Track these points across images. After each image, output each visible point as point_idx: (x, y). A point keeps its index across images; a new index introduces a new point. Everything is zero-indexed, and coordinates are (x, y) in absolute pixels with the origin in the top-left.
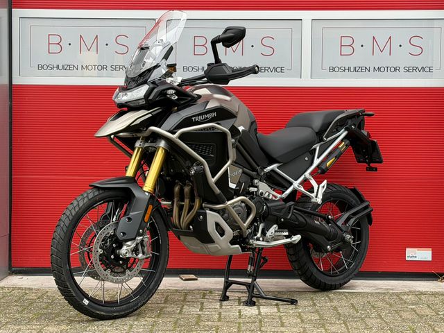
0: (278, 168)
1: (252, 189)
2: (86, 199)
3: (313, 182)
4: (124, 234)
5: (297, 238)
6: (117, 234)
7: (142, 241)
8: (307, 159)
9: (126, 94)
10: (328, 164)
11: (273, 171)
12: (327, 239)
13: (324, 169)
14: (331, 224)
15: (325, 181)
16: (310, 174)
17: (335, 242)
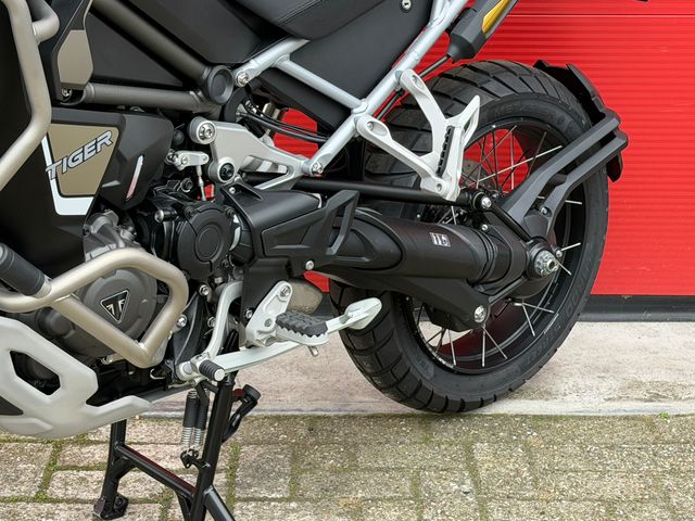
1: (184, 159)
3: (429, 105)
5: (366, 312)
8: (406, 3)
10: (488, 18)
12: (473, 284)
13: (471, 41)
14: (488, 223)
15: (475, 104)
16: (418, 69)
17: (502, 283)
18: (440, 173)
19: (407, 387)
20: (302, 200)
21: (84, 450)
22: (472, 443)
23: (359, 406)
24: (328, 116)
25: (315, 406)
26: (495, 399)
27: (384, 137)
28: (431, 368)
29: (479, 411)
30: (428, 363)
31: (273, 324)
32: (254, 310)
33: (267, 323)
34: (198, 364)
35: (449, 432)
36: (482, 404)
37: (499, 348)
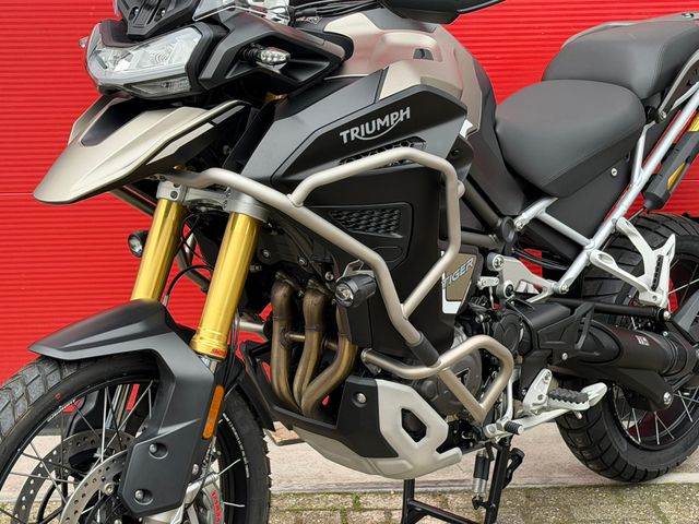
0: (549, 210)
1: (483, 281)
2: (22, 406)
3: (639, 241)
4: (146, 493)
5: (596, 391)
6: (124, 492)
7: (201, 493)
8: (614, 172)
9: (126, 56)
10: (670, 182)
11: (536, 221)
12: (662, 376)
13: (660, 196)
14: (668, 331)
15: (672, 239)
16: (627, 216)
17: (680, 375)
18: (654, 288)
19: (609, 458)
20: (560, 310)
21: (364, 514)
22: (656, 503)
23: (559, 480)
24: (567, 251)
25: (527, 480)
26: (667, 471)
27: (610, 264)
28: (626, 444)
29: (654, 482)
30: (623, 440)
31: (545, 396)
32: (527, 389)
33: (540, 397)
34: (503, 424)
35: (634, 496)
36: (658, 474)
37: (668, 430)
